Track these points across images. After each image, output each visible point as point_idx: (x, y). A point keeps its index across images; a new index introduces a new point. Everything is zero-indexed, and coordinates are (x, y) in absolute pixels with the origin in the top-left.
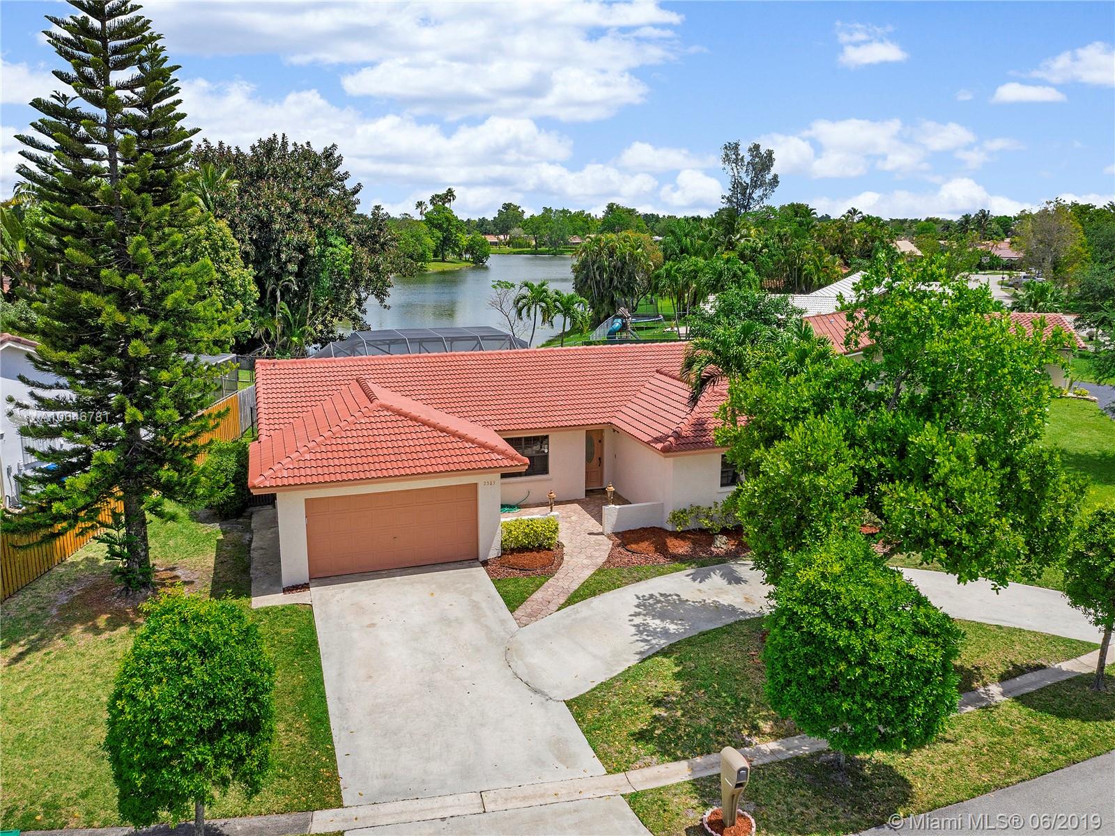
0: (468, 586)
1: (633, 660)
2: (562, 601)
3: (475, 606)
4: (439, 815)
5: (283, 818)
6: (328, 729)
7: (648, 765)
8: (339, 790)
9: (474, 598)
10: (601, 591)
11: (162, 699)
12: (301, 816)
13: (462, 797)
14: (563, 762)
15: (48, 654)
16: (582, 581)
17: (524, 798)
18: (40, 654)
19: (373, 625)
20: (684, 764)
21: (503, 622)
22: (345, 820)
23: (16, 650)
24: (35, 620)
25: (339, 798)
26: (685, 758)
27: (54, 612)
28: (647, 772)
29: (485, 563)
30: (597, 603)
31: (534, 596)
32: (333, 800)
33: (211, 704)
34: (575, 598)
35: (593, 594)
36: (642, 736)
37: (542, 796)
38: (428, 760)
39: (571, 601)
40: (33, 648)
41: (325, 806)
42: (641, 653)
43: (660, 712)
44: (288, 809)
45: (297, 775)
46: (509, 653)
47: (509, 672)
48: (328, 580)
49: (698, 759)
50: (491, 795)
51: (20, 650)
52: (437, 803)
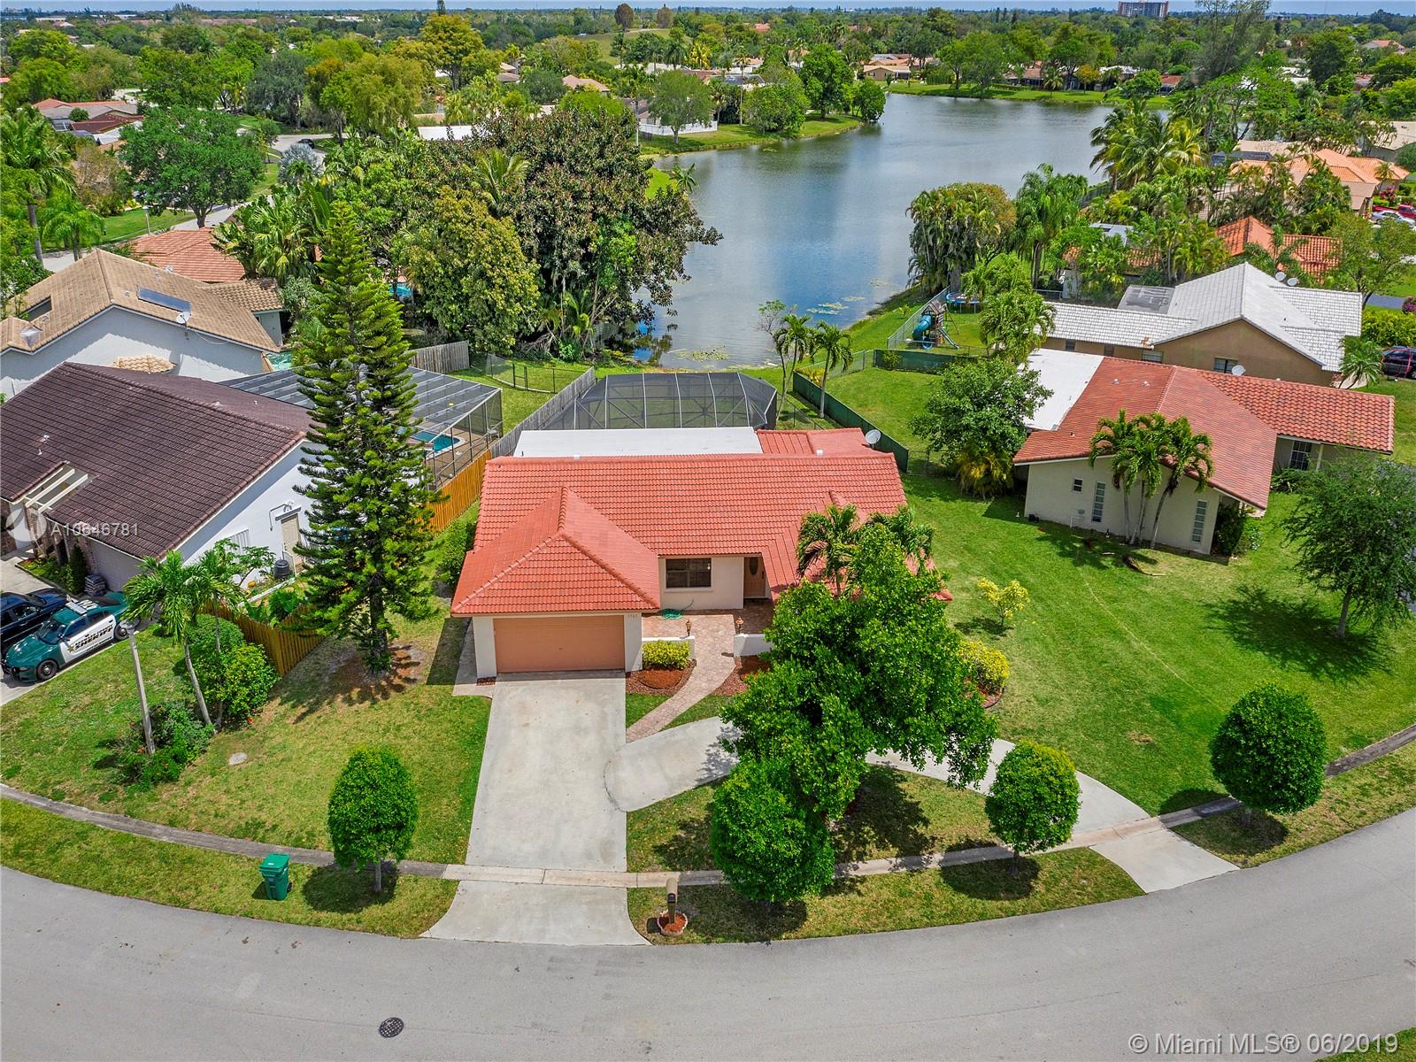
0: (606, 696)
1: (692, 785)
2: (667, 723)
3: (604, 717)
4: (515, 881)
5: (430, 865)
6: (472, 808)
7: (654, 871)
8: (466, 853)
9: (605, 709)
10: (700, 718)
11: (351, 811)
12: (441, 865)
13: (533, 871)
14: (604, 858)
15: (319, 717)
16: (691, 705)
17: (569, 879)
18: (314, 716)
19: (527, 725)
20: (679, 873)
21: (616, 736)
22: (463, 873)
23: (301, 710)
24: (314, 684)
25: (464, 858)
26: (681, 870)
27: (327, 679)
28: (652, 875)
29: (628, 675)
30: (692, 728)
31: (649, 715)
32: (460, 859)
33: (376, 815)
34: (680, 721)
35: (694, 720)
36: (660, 850)
37: (580, 879)
38: (524, 841)
39: (673, 724)
40: (311, 711)
41: (455, 862)
42: (701, 780)
43: (681, 833)
44: (434, 860)
45: (445, 838)
46: (610, 762)
47: (601, 782)
48: (509, 676)
49: (689, 873)
50: (551, 873)
51: (304, 710)
52: (517, 872)
